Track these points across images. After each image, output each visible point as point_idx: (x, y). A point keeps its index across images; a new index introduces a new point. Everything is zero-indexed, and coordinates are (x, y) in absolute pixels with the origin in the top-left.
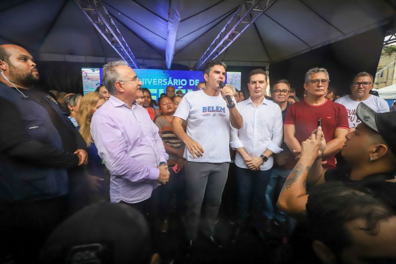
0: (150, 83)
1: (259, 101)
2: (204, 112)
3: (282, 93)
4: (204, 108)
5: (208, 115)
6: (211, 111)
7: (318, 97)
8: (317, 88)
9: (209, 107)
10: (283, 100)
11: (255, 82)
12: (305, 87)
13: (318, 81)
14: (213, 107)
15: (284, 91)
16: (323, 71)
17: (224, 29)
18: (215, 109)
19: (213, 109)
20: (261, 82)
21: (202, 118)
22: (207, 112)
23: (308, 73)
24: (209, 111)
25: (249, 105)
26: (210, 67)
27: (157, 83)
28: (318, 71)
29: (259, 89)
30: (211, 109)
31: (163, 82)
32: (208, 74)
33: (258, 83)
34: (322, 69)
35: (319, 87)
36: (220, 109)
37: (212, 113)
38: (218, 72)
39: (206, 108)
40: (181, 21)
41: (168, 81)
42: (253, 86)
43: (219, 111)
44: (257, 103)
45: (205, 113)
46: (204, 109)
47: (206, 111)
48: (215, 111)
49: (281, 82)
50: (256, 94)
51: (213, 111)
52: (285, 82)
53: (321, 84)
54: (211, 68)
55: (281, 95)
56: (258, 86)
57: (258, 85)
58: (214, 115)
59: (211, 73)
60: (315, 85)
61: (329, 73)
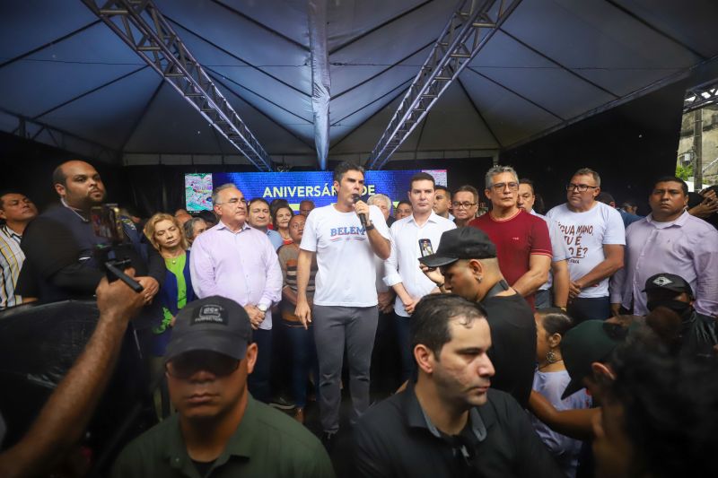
0: (292, 194)
1: (424, 218)
2: (332, 235)
3: (461, 207)
4: (332, 230)
5: (338, 239)
6: (343, 234)
7: (506, 210)
8: (503, 196)
9: (339, 229)
11: (419, 191)
12: (486, 194)
13: (503, 185)
14: (346, 228)
15: (466, 203)
16: (509, 170)
17: (402, 105)
18: (348, 230)
19: (346, 231)
20: (428, 191)
21: (329, 243)
22: (337, 236)
23: (488, 174)
24: (339, 234)
25: (411, 224)
27: (305, 193)
28: (502, 171)
29: (426, 201)
30: (343, 231)
31: (314, 193)
32: (339, 182)
33: (423, 192)
34: (506, 168)
35: (506, 193)
36: (356, 230)
37: (344, 237)
38: (353, 181)
39: (336, 230)
40: (331, 99)
41: (321, 190)
42: (416, 197)
43: (355, 233)
44: (422, 220)
45: (335, 237)
46: (333, 232)
47: (335, 235)
48: (348, 234)
50: (421, 208)
51: (346, 234)
52: (467, 190)
53: (508, 190)
54: (343, 174)
55: (461, 210)
56: (423, 197)
57: (424, 195)
58: (348, 239)
59: (343, 181)
60: (499, 191)
61: (518, 173)
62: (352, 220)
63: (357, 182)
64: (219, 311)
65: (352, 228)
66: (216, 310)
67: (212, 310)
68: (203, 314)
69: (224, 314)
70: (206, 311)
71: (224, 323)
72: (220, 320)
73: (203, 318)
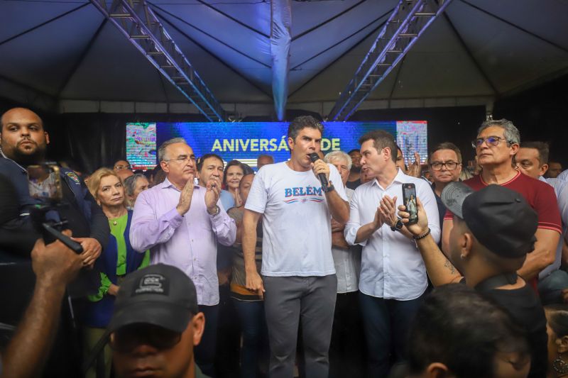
2: (287, 196)
3: (444, 168)
4: (287, 190)
5: (293, 201)
6: (298, 195)
9: (295, 189)
10: (449, 179)
14: (301, 189)
15: (449, 163)
18: (304, 190)
19: (301, 191)
22: (292, 197)
24: (295, 195)
26: (298, 128)
30: (299, 191)
32: (294, 139)
36: (312, 191)
37: (300, 198)
38: (309, 139)
39: (291, 190)
43: (312, 194)
44: (387, 183)
45: (290, 198)
46: (288, 192)
47: (291, 195)
48: (304, 194)
49: (442, 148)
51: (302, 195)
52: (449, 148)
53: (484, 145)
54: (298, 131)
55: (443, 171)
58: (304, 200)
59: (298, 138)
62: (309, 179)
63: (313, 141)
64: (160, 281)
65: (308, 188)
66: (157, 280)
67: (152, 280)
68: (144, 285)
69: (165, 284)
70: (147, 281)
71: (165, 293)
72: (161, 290)
73: (143, 289)
